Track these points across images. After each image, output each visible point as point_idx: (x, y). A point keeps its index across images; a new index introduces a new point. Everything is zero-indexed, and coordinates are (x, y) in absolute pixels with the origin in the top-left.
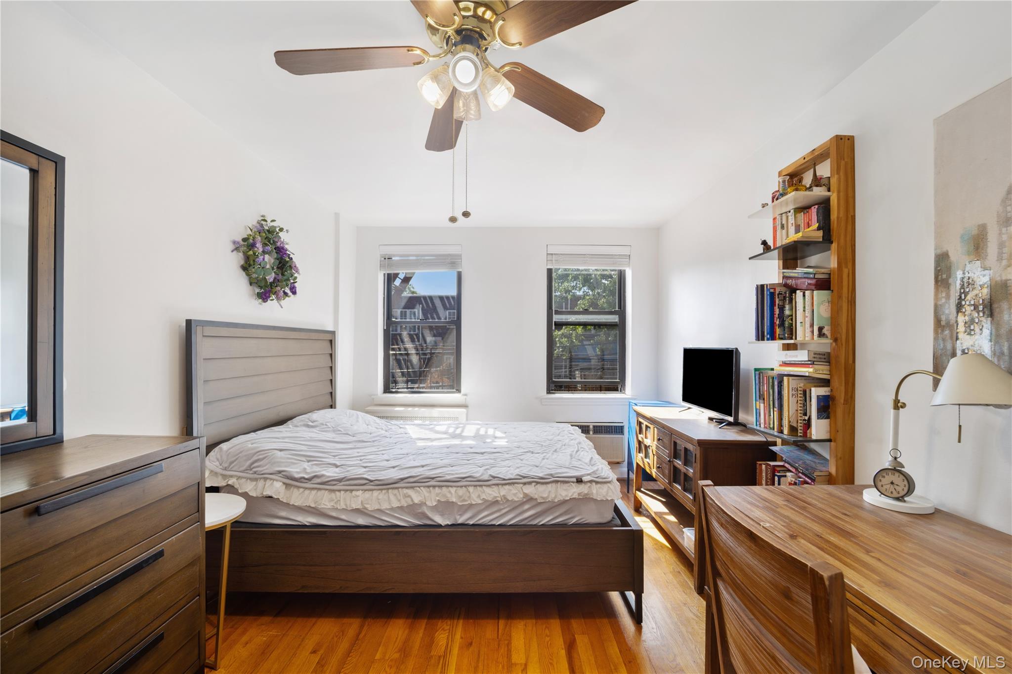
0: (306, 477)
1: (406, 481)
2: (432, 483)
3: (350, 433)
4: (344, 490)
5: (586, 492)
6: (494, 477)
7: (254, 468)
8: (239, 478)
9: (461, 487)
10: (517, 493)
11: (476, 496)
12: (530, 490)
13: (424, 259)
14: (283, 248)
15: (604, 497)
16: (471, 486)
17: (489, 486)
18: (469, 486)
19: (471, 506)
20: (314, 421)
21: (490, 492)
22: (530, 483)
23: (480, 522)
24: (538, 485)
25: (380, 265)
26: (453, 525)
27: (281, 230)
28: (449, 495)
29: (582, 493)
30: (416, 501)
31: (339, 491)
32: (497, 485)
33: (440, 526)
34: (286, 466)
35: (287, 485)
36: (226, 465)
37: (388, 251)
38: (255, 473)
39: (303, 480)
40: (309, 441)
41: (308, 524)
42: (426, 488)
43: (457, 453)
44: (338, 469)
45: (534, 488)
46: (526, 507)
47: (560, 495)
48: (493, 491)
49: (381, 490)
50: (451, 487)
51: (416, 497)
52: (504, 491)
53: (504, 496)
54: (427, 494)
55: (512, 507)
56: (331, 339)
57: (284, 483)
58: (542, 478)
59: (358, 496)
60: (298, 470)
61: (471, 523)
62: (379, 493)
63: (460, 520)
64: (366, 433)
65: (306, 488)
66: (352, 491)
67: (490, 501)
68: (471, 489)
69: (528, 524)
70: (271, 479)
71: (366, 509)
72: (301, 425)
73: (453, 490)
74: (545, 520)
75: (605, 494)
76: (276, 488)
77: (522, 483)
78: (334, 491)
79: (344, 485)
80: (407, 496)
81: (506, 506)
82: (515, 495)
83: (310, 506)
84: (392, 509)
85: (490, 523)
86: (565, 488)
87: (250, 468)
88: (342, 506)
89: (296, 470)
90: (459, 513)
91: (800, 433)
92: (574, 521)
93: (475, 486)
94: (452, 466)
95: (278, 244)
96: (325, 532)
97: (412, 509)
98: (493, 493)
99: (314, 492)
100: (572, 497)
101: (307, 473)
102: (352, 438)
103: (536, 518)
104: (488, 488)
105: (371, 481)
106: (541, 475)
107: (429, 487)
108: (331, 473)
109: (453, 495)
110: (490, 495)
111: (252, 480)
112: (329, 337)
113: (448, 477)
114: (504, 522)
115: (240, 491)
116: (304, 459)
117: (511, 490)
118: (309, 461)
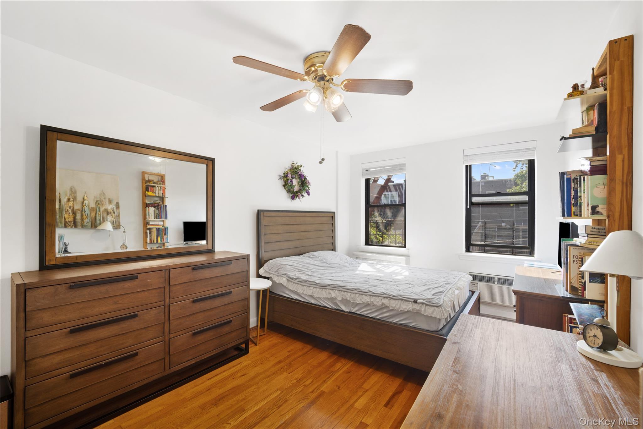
0: (295, 278)
1: (330, 286)
2: (341, 289)
3: (328, 263)
4: (307, 286)
5: (418, 309)
6: (370, 291)
7: (279, 271)
8: (274, 274)
9: (353, 293)
10: (379, 301)
11: (359, 299)
12: (386, 301)
13: (385, 169)
14: (302, 175)
15: (430, 314)
16: (358, 294)
17: (366, 295)
18: (357, 293)
19: (358, 304)
20: (314, 255)
21: (366, 299)
22: (387, 298)
23: (362, 314)
24: (392, 300)
25: (362, 174)
26: (350, 312)
27: (301, 166)
28: (347, 297)
29: (415, 308)
30: (333, 297)
31: (305, 286)
32: (370, 295)
33: (344, 311)
34: (289, 272)
35: (288, 280)
36: (270, 269)
37: (367, 166)
38: (278, 273)
39: (293, 279)
40: (305, 263)
41: (295, 299)
42: (338, 291)
43: (369, 278)
44: (309, 277)
45: (388, 300)
46: (385, 310)
47: (402, 307)
48: (368, 298)
49: (321, 288)
50: (349, 292)
51: (333, 294)
52: (373, 299)
53: (372, 302)
54: (338, 294)
55: (377, 309)
56: (332, 216)
57: (287, 279)
58: (394, 296)
59: (311, 290)
60: (293, 274)
61: (358, 313)
62: (320, 290)
63: (353, 311)
64: (337, 264)
65: (294, 283)
66: (310, 287)
67: (365, 303)
68: (357, 295)
69: (387, 320)
70: (283, 277)
71: (314, 295)
72: (307, 257)
73: (349, 294)
74: (395, 320)
75: (430, 313)
76: (283, 281)
77: (383, 297)
78: (303, 285)
79: (308, 284)
80: (330, 293)
81: (374, 307)
82: (378, 302)
83: (295, 291)
84: (324, 298)
85: (367, 315)
86: (406, 304)
87: (277, 271)
88: (305, 292)
89: (291, 274)
90: (353, 307)
91: (580, 293)
92: (412, 325)
93: (360, 294)
94: (356, 283)
95: (300, 173)
96: (299, 303)
97: (332, 300)
98: (367, 299)
99: (297, 285)
100: (408, 310)
101: (296, 276)
102: (328, 265)
103: (390, 318)
104: (366, 296)
105: (317, 284)
106: (394, 294)
107: (339, 291)
108: (304, 278)
109: (348, 296)
110: (366, 300)
111: (278, 276)
112: (331, 215)
113: (348, 287)
114: (374, 316)
115: (273, 280)
116: (297, 270)
117: (376, 299)
118: (299, 272)
